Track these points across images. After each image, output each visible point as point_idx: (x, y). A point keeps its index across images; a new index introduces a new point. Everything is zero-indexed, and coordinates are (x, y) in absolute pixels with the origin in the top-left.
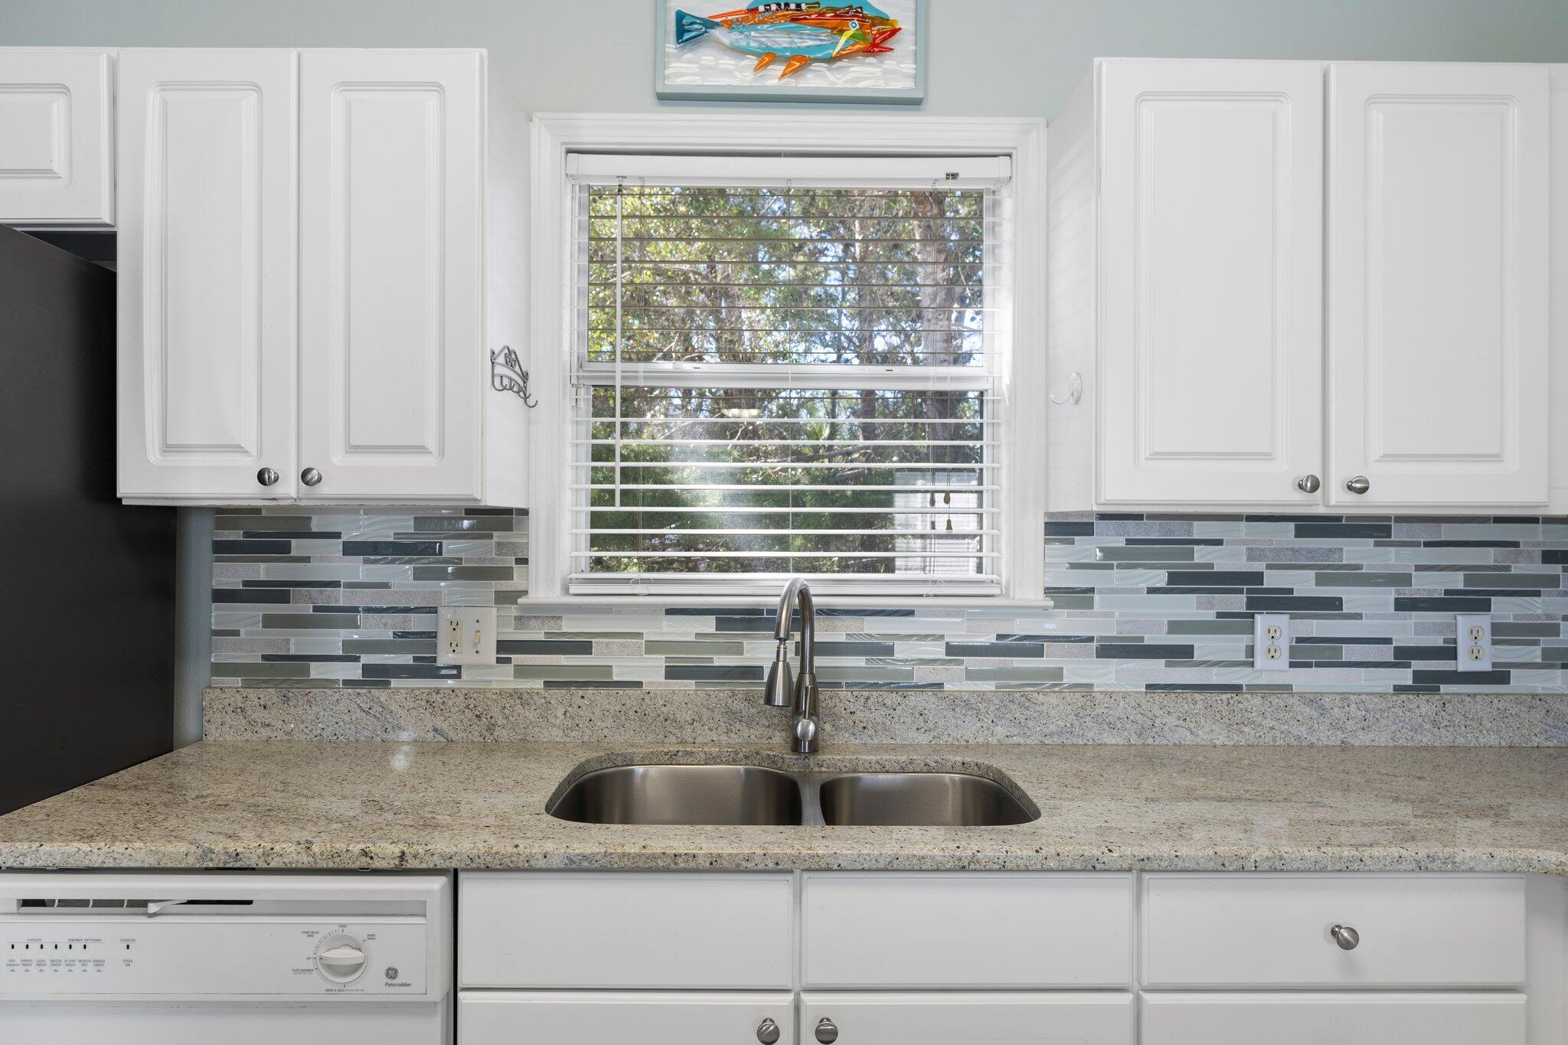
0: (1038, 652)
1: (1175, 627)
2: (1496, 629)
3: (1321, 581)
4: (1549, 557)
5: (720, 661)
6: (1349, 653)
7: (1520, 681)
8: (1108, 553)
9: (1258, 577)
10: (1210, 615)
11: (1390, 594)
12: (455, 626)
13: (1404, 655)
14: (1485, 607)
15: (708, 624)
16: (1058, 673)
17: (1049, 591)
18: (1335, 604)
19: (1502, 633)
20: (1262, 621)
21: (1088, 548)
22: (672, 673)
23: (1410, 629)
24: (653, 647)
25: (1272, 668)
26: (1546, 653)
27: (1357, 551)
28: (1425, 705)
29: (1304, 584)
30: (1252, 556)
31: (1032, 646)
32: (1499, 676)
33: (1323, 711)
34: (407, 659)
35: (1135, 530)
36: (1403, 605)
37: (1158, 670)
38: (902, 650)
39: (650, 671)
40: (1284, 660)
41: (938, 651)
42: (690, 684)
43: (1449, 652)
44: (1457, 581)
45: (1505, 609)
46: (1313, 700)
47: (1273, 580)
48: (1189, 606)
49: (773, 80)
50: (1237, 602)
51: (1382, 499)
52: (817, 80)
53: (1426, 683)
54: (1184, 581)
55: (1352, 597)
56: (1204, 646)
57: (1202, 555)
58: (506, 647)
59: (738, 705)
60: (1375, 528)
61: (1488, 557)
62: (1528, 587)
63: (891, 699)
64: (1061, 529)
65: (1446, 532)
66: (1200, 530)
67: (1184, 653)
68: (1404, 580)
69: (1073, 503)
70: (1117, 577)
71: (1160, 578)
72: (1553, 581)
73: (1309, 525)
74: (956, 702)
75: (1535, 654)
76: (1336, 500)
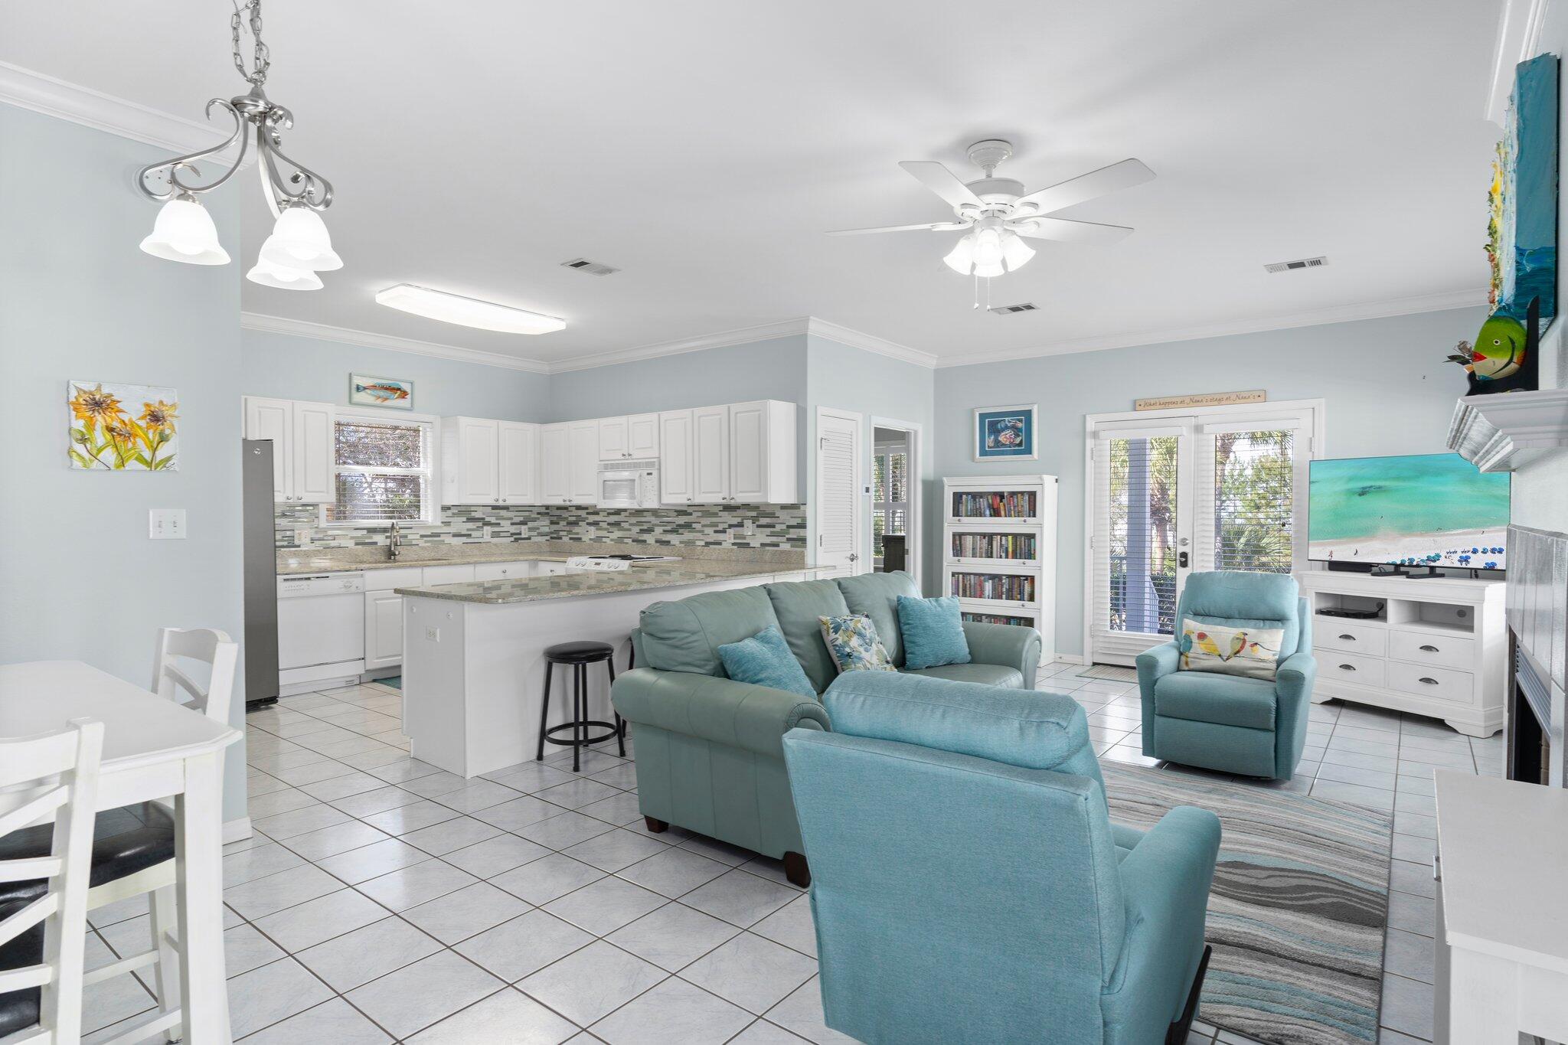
0: (439, 536)
1: (468, 530)
2: (529, 528)
3: (497, 519)
4: (538, 514)
5: (367, 541)
6: (502, 534)
7: (534, 539)
8: (453, 514)
9: (483, 519)
10: (475, 527)
11: (509, 522)
12: (300, 534)
13: (512, 534)
14: (526, 524)
15: (365, 532)
16: (443, 541)
17: (442, 522)
18: (499, 524)
19: (530, 529)
20: (485, 528)
21: (449, 513)
22: (357, 544)
23: (513, 529)
24: (352, 538)
25: (487, 538)
26: (538, 533)
27: (503, 513)
28: (516, 544)
29: (493, 520)
30: (484, 514)
31: (438, 535)
32: (529, 538)
33: (498, 547)
34: (285, 543)
35: (460, 509)
36: (512, 524)
37: (464, 539)
38: (410, 537)
39: (351, 544)
40: (490, 537)
41: (418, 537)
42: (360, 547)
43: (520, 534)
44: (522, 519)
45: (530, 524)
46: (496, 545)
47: (487, 519)
48: (471, 525)
49: (379, 402)
50: (480, 524)
51: (509, 502)
52: (388, 403)
53: (516, 540)
54: (471, 520)
55: (502, 523)
56: (474, 534)
57: (473, 514)
58: (313, 540)
59: (373, 551)
60: (506, 508)
61: (527, 514)
62: (534, 520)
63: (409, 548)
64: (445, 508)
65: (520, 509)
66: (473, 509)
67: (469, 536)
68: (511, 519)
69: (448, 502)
70: (456, 519)
71: (464, 519)
72: (538, 518)
73: (495, 508)
74: (423, 548)
75: (535, 533)
76: (501, 503)
